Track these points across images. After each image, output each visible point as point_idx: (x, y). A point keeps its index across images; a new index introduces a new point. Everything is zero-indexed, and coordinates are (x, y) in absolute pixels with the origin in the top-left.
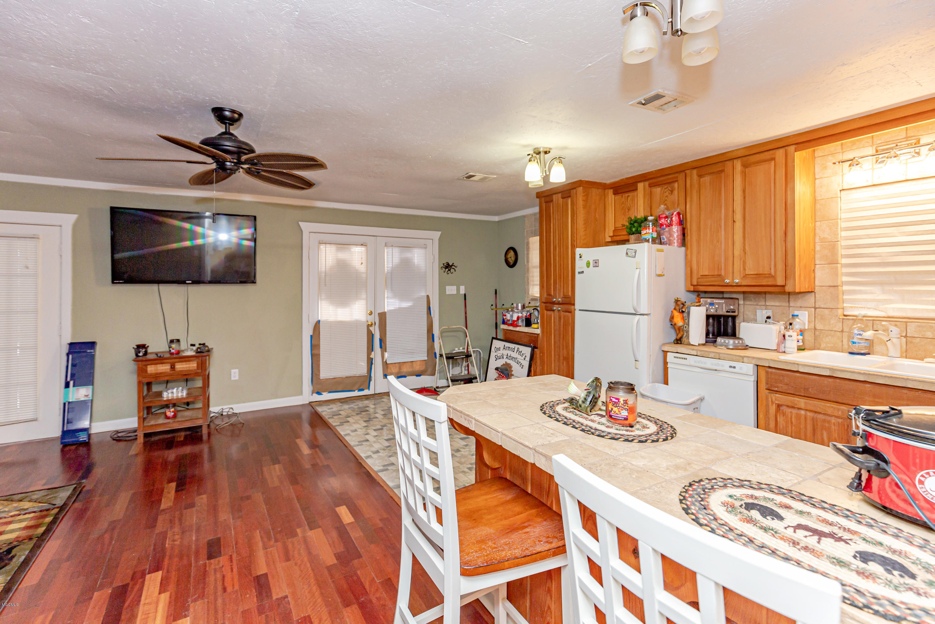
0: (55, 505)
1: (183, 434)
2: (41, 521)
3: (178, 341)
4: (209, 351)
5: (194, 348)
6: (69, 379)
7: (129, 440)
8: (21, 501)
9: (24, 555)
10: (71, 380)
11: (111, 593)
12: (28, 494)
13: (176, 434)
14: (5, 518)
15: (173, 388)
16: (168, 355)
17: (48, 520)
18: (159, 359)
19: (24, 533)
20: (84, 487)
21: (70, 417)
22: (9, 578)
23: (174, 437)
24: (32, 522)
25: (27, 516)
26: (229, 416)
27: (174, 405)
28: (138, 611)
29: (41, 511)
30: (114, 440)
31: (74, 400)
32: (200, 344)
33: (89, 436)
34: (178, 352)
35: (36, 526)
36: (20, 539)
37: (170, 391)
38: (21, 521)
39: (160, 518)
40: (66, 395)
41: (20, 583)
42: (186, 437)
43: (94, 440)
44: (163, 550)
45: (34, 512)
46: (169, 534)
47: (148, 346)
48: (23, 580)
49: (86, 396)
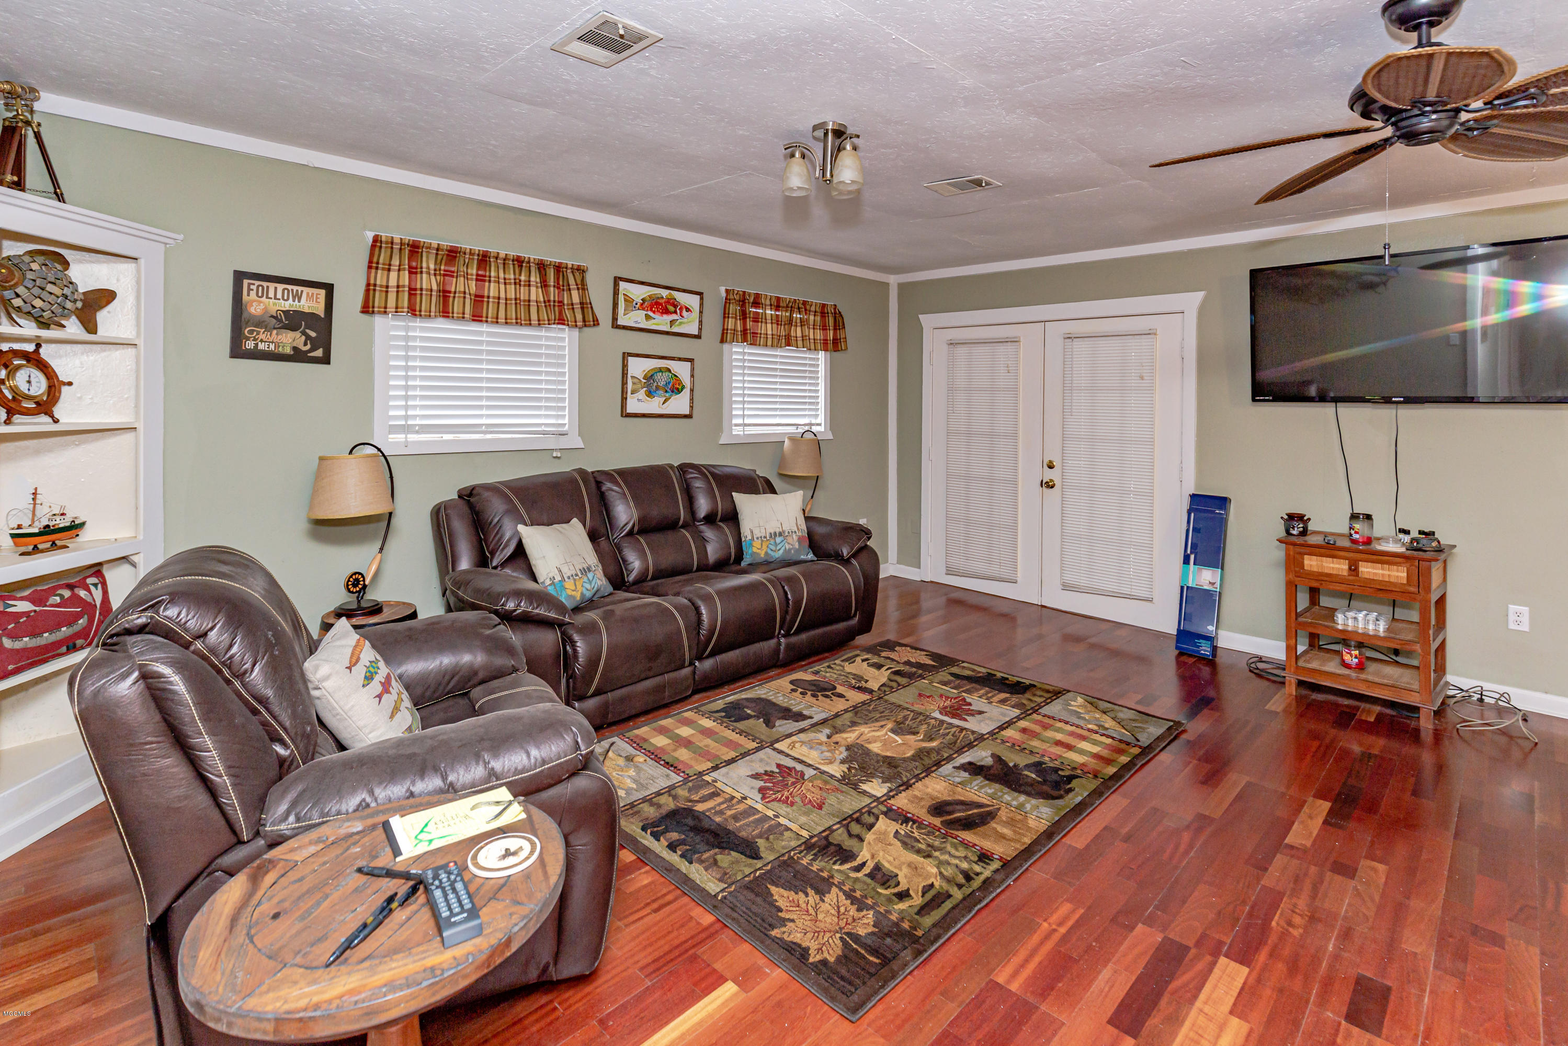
0: (1138, 741)
1: (1377, 709)
2: (1115, 756)
3: (1368, 517)
4: (1440, 550)
5: (1407, 539)
6: (1189, 552)
7: (1274, 682)
8: (1105, 713)
9: (1082, 795)
10: (1191, 553)
11: (1161, 943)
12: (1117, 707)
13: (1363, 705)
14: (1082, 728)
15: (1360, 611)
16: (1346, 543)
17: (1124, 759)
18: (1329, 548)
19: (1093, 763)
20: (1184, 731)
21: (1188, 611)
22: (1057, 819)
23: (1358, 708)
24: (1106, 751)
25: (1104, 739)
26: (1501, 712)
27: (1360, 646)
28: (1187, 1014)
29: (1120, 741)
30: (1251, 671)
31: (1194, 586)
32: (1420, 532)
33: (1215, 649)
34: (1369, 541)
35: (1109, 762)
36: (1086, 770)
37: (1351, 614)
38: (1095, 743)
39: (1280, 860)
40: (1184, 575)
41: (1065, 836)
42: (1379, 716)
43: (1221, 659)
44: (1265, 927)
45: (1113, 738)
46: (1285, 904)
47: (1309, 519)
48: (1069, 832)
49: (1213, 584)
